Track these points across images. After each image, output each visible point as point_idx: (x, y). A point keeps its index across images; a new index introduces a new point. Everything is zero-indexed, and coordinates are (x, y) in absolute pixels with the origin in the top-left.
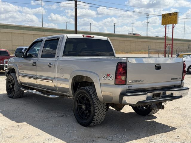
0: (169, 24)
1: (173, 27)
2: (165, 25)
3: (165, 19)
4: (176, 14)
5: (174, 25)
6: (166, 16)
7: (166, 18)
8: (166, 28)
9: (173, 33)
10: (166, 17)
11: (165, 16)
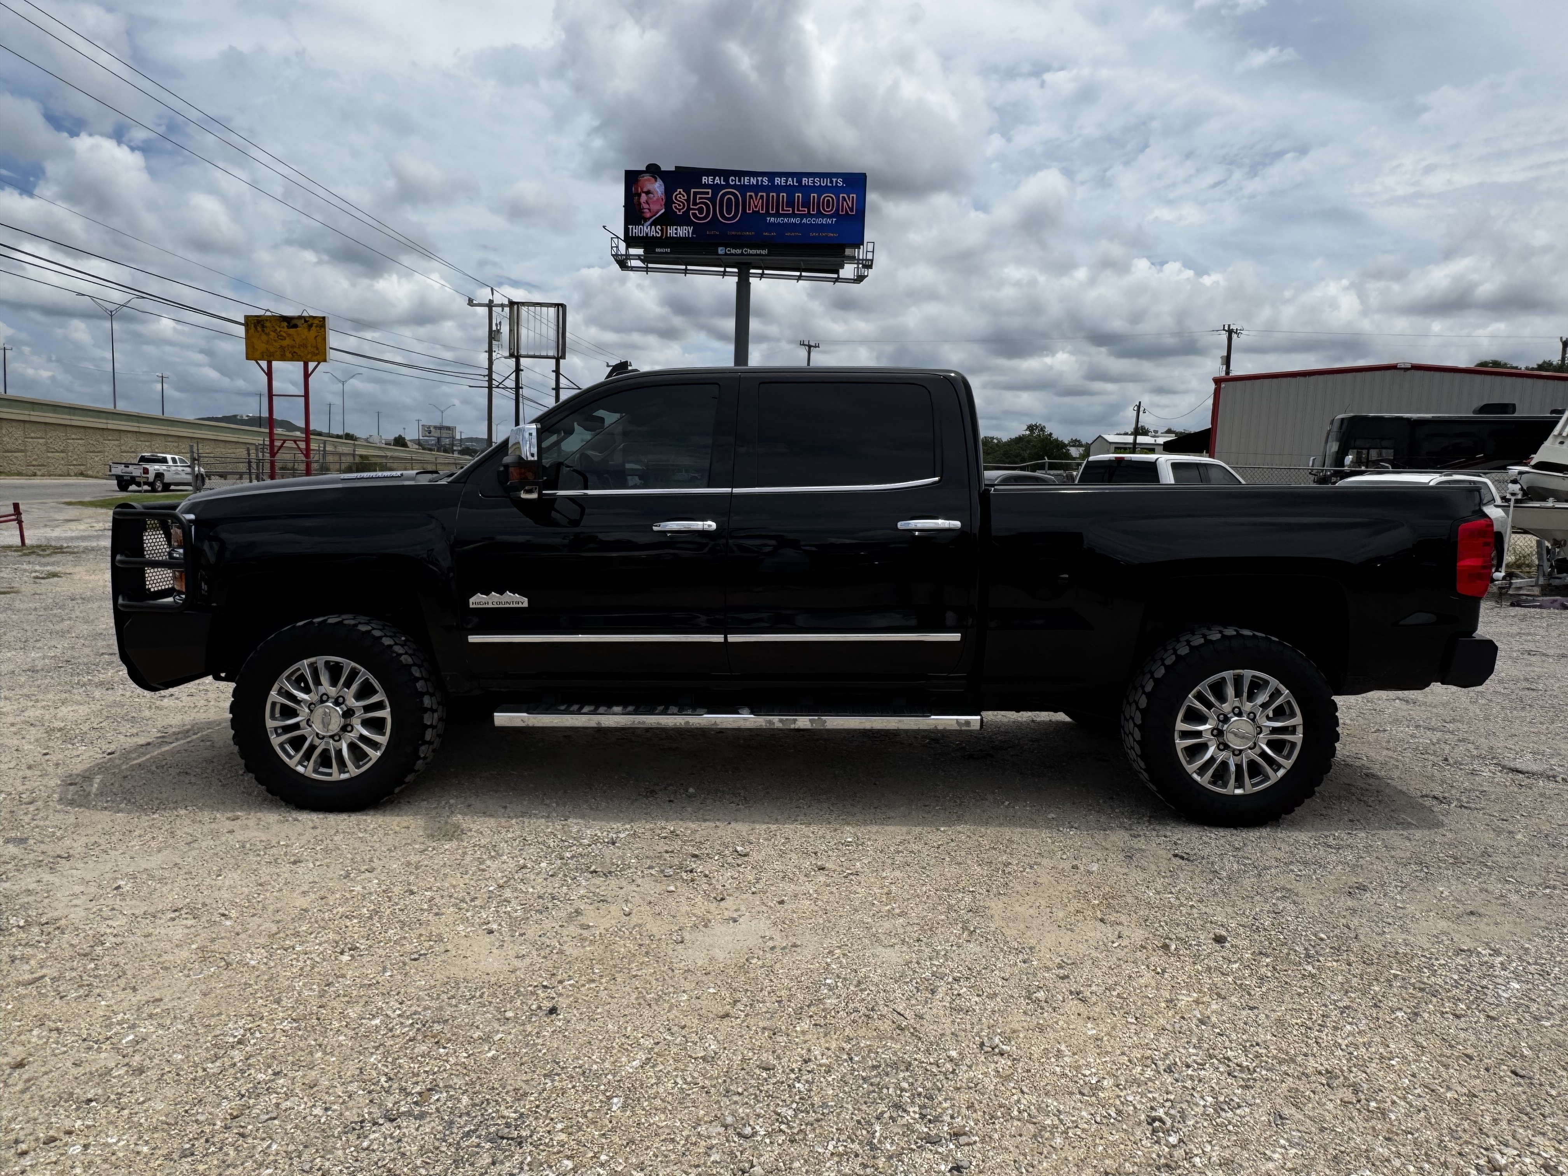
0: (283, 358)
1: (307, 375)
2: (264, 364)
3: (264, 337)
4: (317, 324)
5: (311, 365)
6: (268, 324)
7: (268, 334)
8: (269, 374)
9: (306, 396)
10: (267, 330)
11: (263, 326)
